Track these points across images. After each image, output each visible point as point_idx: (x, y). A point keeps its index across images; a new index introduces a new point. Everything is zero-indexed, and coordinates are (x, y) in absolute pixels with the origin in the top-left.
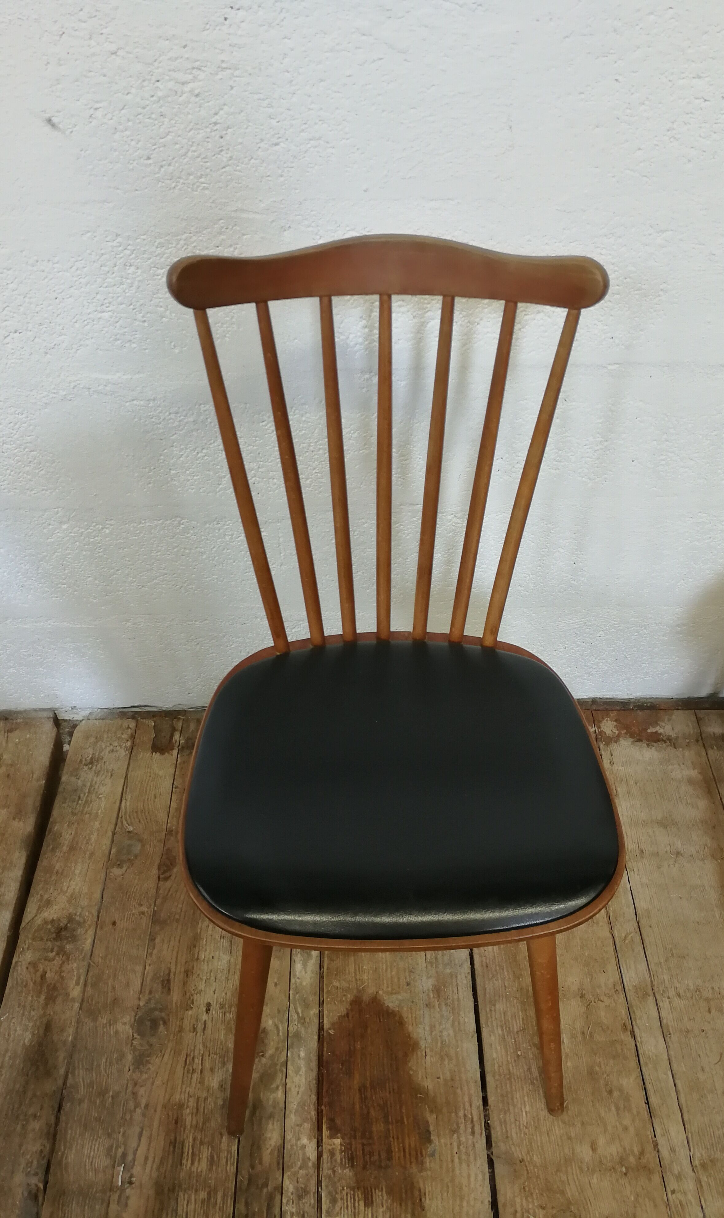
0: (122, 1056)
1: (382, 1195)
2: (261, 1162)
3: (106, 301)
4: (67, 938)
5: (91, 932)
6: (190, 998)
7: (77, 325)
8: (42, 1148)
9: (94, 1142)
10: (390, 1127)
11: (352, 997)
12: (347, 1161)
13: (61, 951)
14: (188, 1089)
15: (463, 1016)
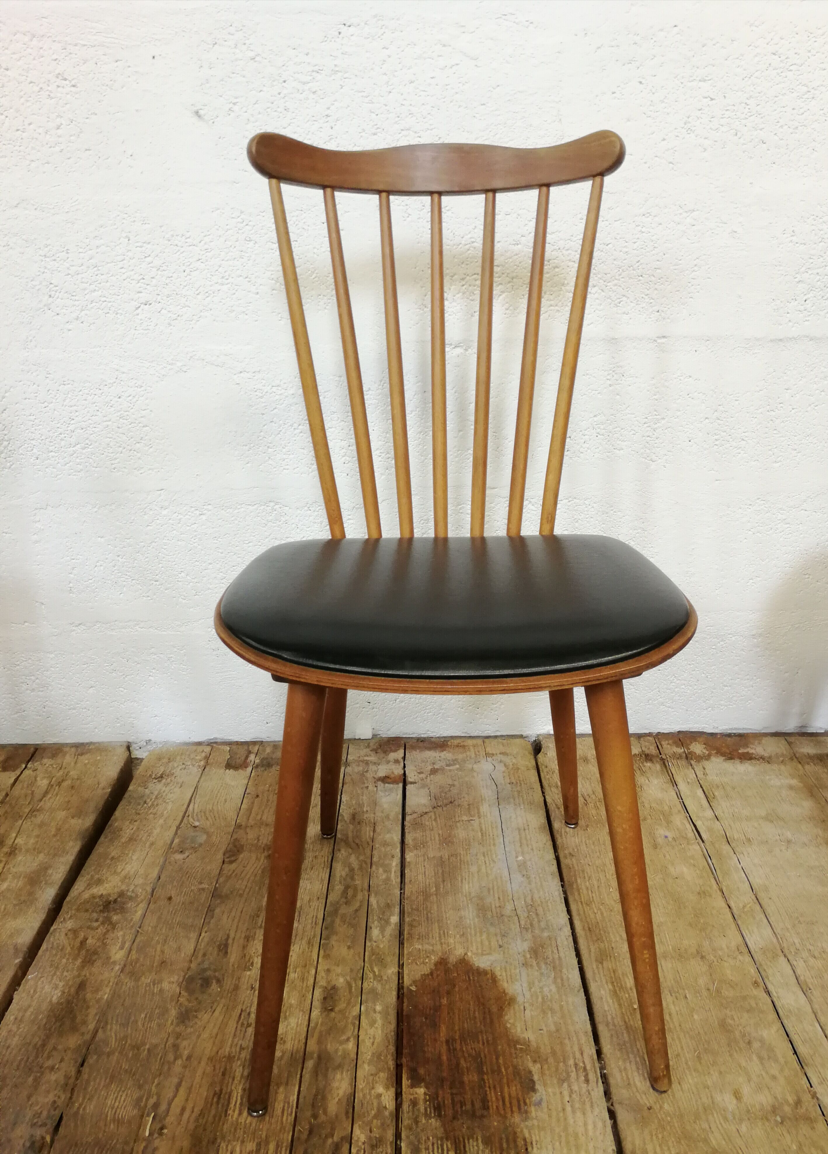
0: (165, 1011)
1: (477, 1146)
2: (325, 1113)
3: (227, 274)
4: (115, 910)
5: (143, 906)
6: (249, 961)
7: (199, 297)
8: (56, 1099)
9: (120, 1094)
10: (486, 1077)
11: (437, 959)
12: (433, 1111)
13: (108, 920)
14: (240, 1042)
15: (566, 972)
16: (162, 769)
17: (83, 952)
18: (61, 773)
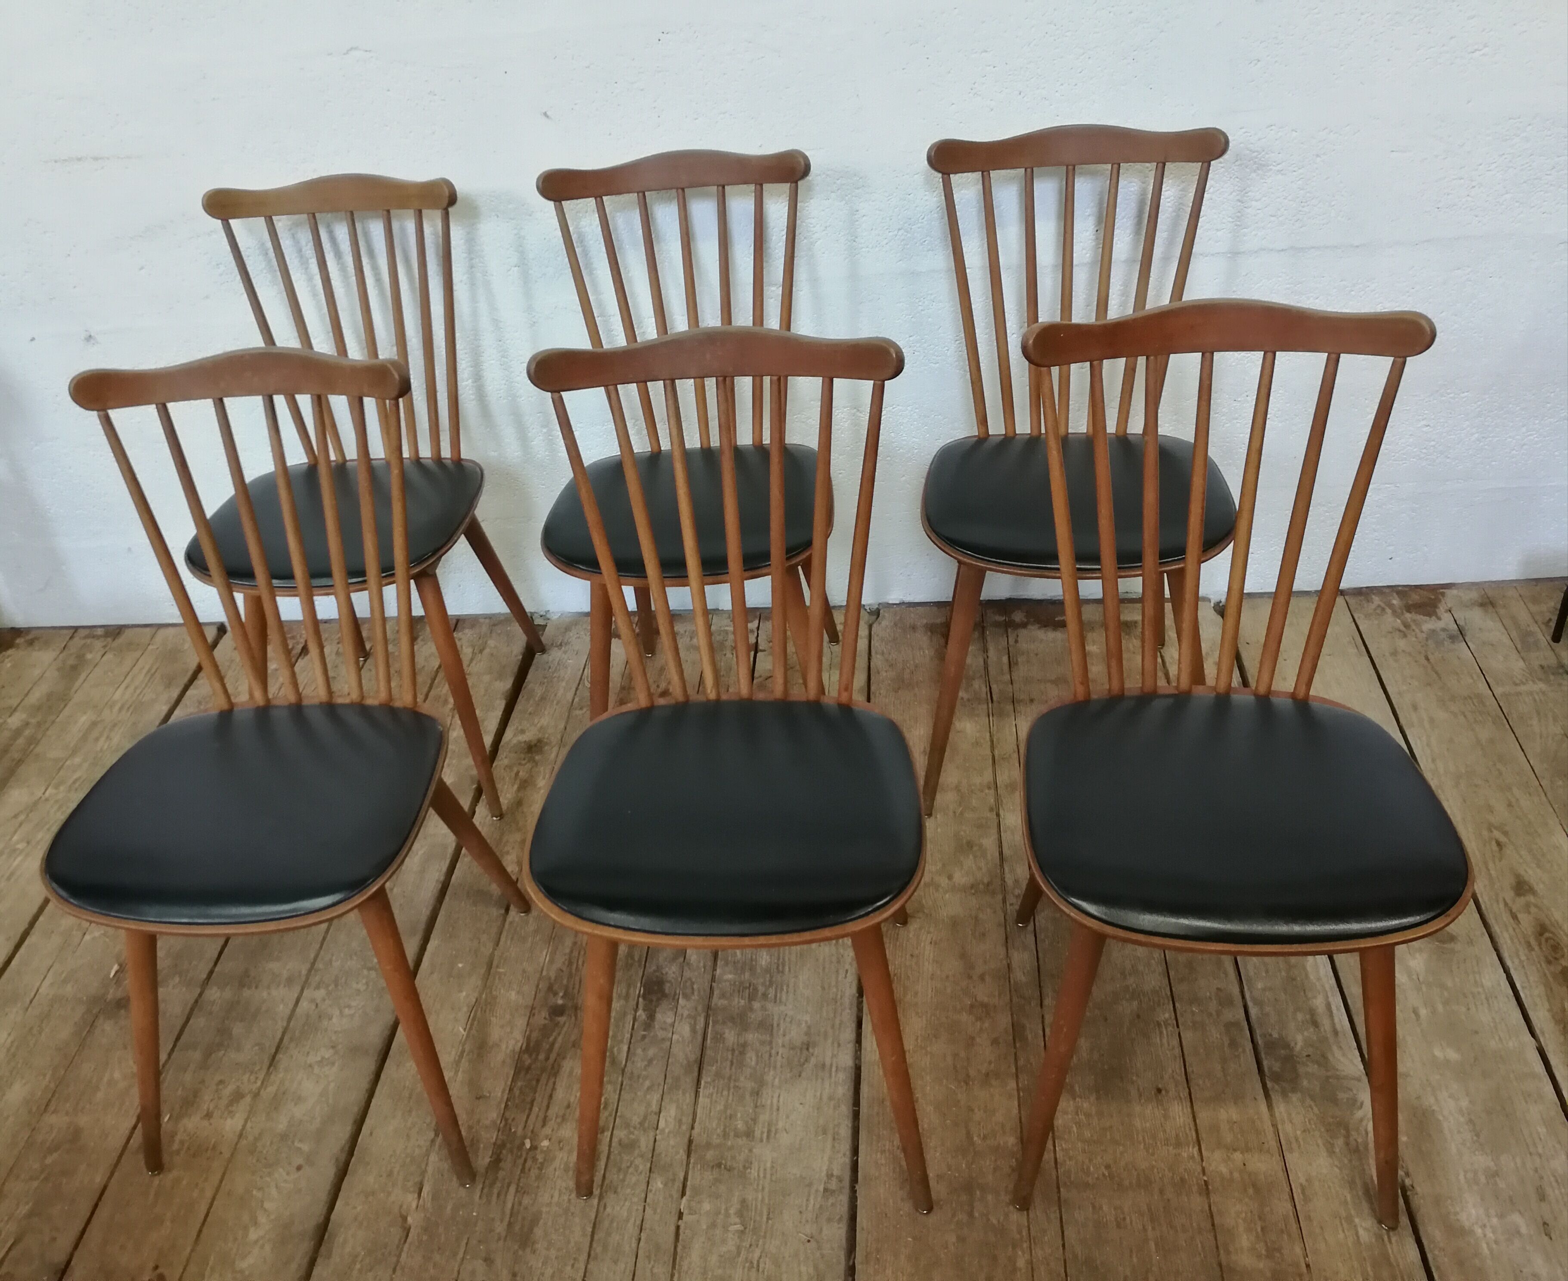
4: (536, 752)
13: (532, 760)
16: (561, 638)
17: (518, 782)
18: (481, 642)
